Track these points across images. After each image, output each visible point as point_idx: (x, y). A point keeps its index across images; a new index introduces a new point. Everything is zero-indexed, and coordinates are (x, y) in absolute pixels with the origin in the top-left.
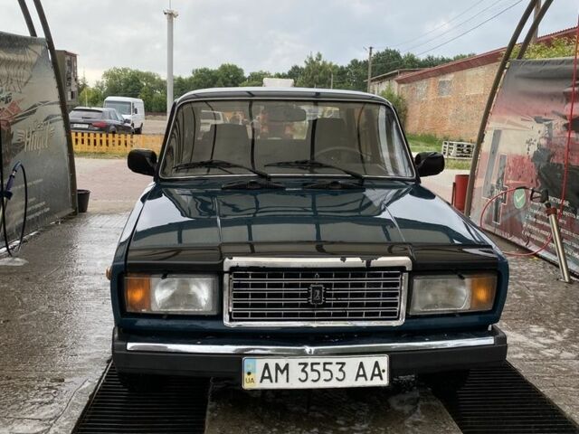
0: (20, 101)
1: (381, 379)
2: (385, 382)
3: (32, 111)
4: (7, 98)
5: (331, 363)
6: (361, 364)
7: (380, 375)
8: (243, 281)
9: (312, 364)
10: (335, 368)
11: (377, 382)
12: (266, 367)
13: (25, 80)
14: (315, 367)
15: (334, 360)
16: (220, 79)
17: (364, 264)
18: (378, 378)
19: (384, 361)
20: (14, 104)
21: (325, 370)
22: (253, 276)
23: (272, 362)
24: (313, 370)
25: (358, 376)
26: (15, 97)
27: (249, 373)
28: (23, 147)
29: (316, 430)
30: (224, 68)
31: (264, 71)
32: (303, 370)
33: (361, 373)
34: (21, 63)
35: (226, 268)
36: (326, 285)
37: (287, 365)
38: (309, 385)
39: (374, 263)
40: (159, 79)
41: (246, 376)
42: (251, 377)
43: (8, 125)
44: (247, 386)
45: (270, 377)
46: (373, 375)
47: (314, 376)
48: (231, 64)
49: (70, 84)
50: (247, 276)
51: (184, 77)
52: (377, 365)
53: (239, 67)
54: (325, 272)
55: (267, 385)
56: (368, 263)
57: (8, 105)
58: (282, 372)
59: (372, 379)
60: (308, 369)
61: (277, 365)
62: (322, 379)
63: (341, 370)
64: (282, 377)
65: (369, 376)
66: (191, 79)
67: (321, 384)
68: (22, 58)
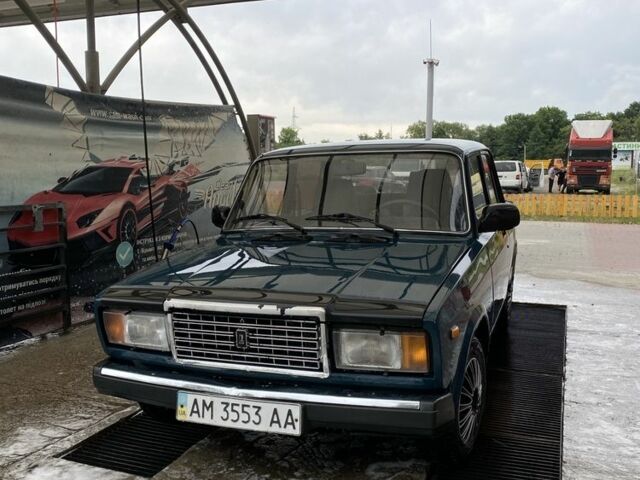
0: (199, 163)
1: (294, 428)
2: (297, 432)
3: (215, 172)
4: (183, 161)
5: (248, 406)
6: (275, 410)
7: (293, 424)
8: (182, 321)
9: (233, 405)
10: (252, 411)
11: (289, 430)
12: (195, 402)
13: (206, 145)
14: (235, 408)
15: (252, 403)
16: (537, 126)
17: (278, 312)
18: (291, 427)
19: (297, 412)
20: (192, 167)
21: (243, 412)
22: (191, 317)
23: (200, 398)
24: (233, 410)
25: (272, 422)
26: (192, 160)
27: (182, 406)
28: (202, 205)
29: (267, 476)
30: (542, 112)
31: (593, 112)
32: (225, 409)
33: (275, 419)
34: (200, 130)
35: (166, 309)
36: (250, 331)
37: (212, 403)
38: (229, 424)
39: (289, 311)
40: (467, 130)
41: (179, 408)
42: (183, 409)
43: (184, 185)
44: (180, 417)
45: (198, 412)
46: (287, 423)
47: (233, 416)
48: (551, 107)
49: (264, 146)
50: (185, 317)
51: (495, 125)
52: (290, 413)
53: (561, 109)
54: (249, 318)
55: (195, 419)
56: (283, 311)
57: (184, 167)
58: (208, 409)
59: (285, 427)
60: (229, 409)
61: (204, 402)
62: (240, 421)
63: (257, 413)
64: (208, 414)
65: (283, 423)
66: (502, 127)
67: (239, 425)
68: (202, 125)
